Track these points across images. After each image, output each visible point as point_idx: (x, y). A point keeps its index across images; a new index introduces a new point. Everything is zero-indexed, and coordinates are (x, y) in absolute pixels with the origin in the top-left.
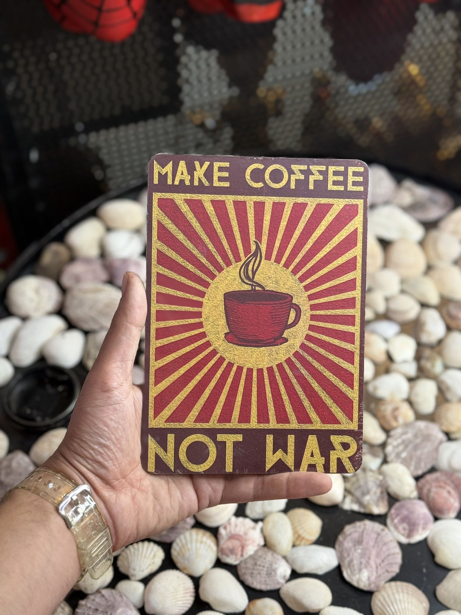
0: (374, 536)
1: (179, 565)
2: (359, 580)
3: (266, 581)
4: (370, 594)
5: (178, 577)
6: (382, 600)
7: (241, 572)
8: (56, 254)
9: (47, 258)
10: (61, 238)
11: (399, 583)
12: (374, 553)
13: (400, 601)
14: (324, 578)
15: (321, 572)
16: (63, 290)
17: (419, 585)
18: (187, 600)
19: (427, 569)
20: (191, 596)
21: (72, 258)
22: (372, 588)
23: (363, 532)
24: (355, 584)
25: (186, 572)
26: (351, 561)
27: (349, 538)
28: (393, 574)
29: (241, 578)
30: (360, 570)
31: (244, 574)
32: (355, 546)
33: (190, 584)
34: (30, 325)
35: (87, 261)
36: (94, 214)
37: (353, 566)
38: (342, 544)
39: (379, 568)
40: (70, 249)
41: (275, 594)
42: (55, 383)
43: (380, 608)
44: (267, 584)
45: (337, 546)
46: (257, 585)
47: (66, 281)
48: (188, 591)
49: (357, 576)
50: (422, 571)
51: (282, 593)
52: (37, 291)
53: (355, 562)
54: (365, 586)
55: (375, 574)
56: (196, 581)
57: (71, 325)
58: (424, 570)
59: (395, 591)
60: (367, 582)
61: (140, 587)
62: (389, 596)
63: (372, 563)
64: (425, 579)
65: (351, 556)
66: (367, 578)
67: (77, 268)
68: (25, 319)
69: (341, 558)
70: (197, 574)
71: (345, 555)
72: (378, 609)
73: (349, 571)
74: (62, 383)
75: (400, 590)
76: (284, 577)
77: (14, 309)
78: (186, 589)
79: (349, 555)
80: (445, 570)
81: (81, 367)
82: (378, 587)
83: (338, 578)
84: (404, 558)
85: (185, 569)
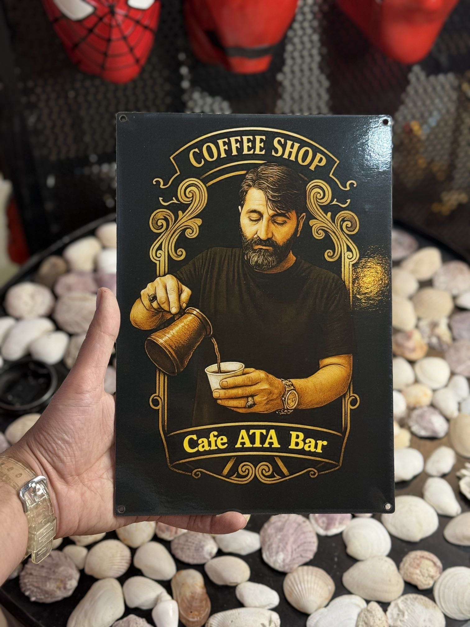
0: (295, 525)
1: (120, 536)
2: (275, 561)
3: (193, 555)
4: (283, 574)
5: (117, 546)
6: (293, 580)
7: (174, 546)
8: (54, 266)
9: (46, 268)
10: (60, 252)
11: (311, 568)
12: (292, 539)
13: (308, 581)
14: (246, 558)
15: (244, 553)
16: (56, 297)
17: (329, 571)
18: (123, 566)
19: (338, 559)
20: (127, 563)
21: (69, 270)
22: (286, 569)
23: (286, 522)
24: (272, 564)
25: (126, 542)
26: (271, 545)
27: (272, 526)
28: (307, 560)
29: (174, 552)
30: (277, 553)
31: (176, 549)
32: (276, 532)
33: (127, 553)
34: (22, 325)
35: (81, 274)
36: (92, 233)
37: (272, 549)
38: (266, 530)
39: (294, 552)
40: (68, 263)
41: (200, 568)
42: (36, 375)
43: (290, 587)
44: (194, 559)
45: (262, 533)
46: (186, 558)
47: (59, 289)
48: (125, 558)
49: (274, 558)
50: (334, 560)
51: (207, 568)
52: (32, 296)
53: (274, 546)
54: (280, 567)
55: (290, 557)
56: (133, 551)
57: (58, 328)
58: (336, 559)
59: (305, 573)
60: (282, 564)
61: (84, 551)
62: (299, 577)
63: (289, 548)
64: (335, 566)
65: (271, 540)
66: (282, 560)
67: (70, 279)
68: (18, 319)
69: (263, 542)
70: (134, 545)
71: (267, 539)
72: (288, 588)
73: (268, 553)
74: (43, 376)
75: (310, 573)
76: (210, 554)
77: (11, 310)
78: (123, 556)
79: (270, 539)
80: (354, 560)
81: (62, 363)
82: (291, 569)
83: (258, 560)
84: (319, 547)
85: (125, 540)
